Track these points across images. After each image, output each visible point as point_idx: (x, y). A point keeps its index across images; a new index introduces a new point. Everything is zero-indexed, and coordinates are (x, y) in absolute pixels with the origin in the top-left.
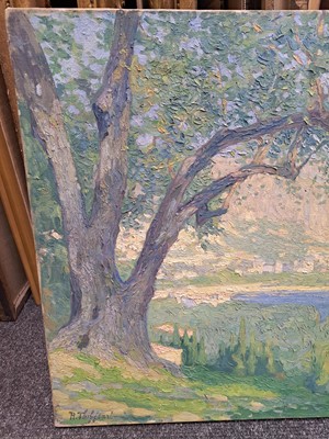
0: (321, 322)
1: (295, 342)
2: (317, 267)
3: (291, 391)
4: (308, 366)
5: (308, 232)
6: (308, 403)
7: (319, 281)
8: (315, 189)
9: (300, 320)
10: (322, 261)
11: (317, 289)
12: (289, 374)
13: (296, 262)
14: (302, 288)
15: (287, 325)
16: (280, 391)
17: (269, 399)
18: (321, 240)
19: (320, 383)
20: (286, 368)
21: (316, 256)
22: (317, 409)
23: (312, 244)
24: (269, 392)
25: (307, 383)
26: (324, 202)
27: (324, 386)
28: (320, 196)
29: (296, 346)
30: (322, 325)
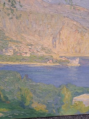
0: (22, 78)
1: (12, 88)
2: (15, 53)
3: (15, 108)
4: (20, 98)
5: (7, 35)
6: (23, 113)
7: (17, 60)
8: (6, 10)
9: (12, 78)
10: (17, 50)
11: (17, 63)
12: (12, 101)
13: (4, 50)
14: (9, 63)
15: (6, 80)
16: (9, 108)
17: (5, 112)
18: (14, 39)
19: (26, 104)
20: (10, 99)
21: (14, 47)
22: (27, 115)
23: (10, 41)
24: (4, 109)
25: (20, 105)
26: (12, 18)
27: (28, 106)
28: (9, 15)
29: (12, 89)
30: (23, 80)
